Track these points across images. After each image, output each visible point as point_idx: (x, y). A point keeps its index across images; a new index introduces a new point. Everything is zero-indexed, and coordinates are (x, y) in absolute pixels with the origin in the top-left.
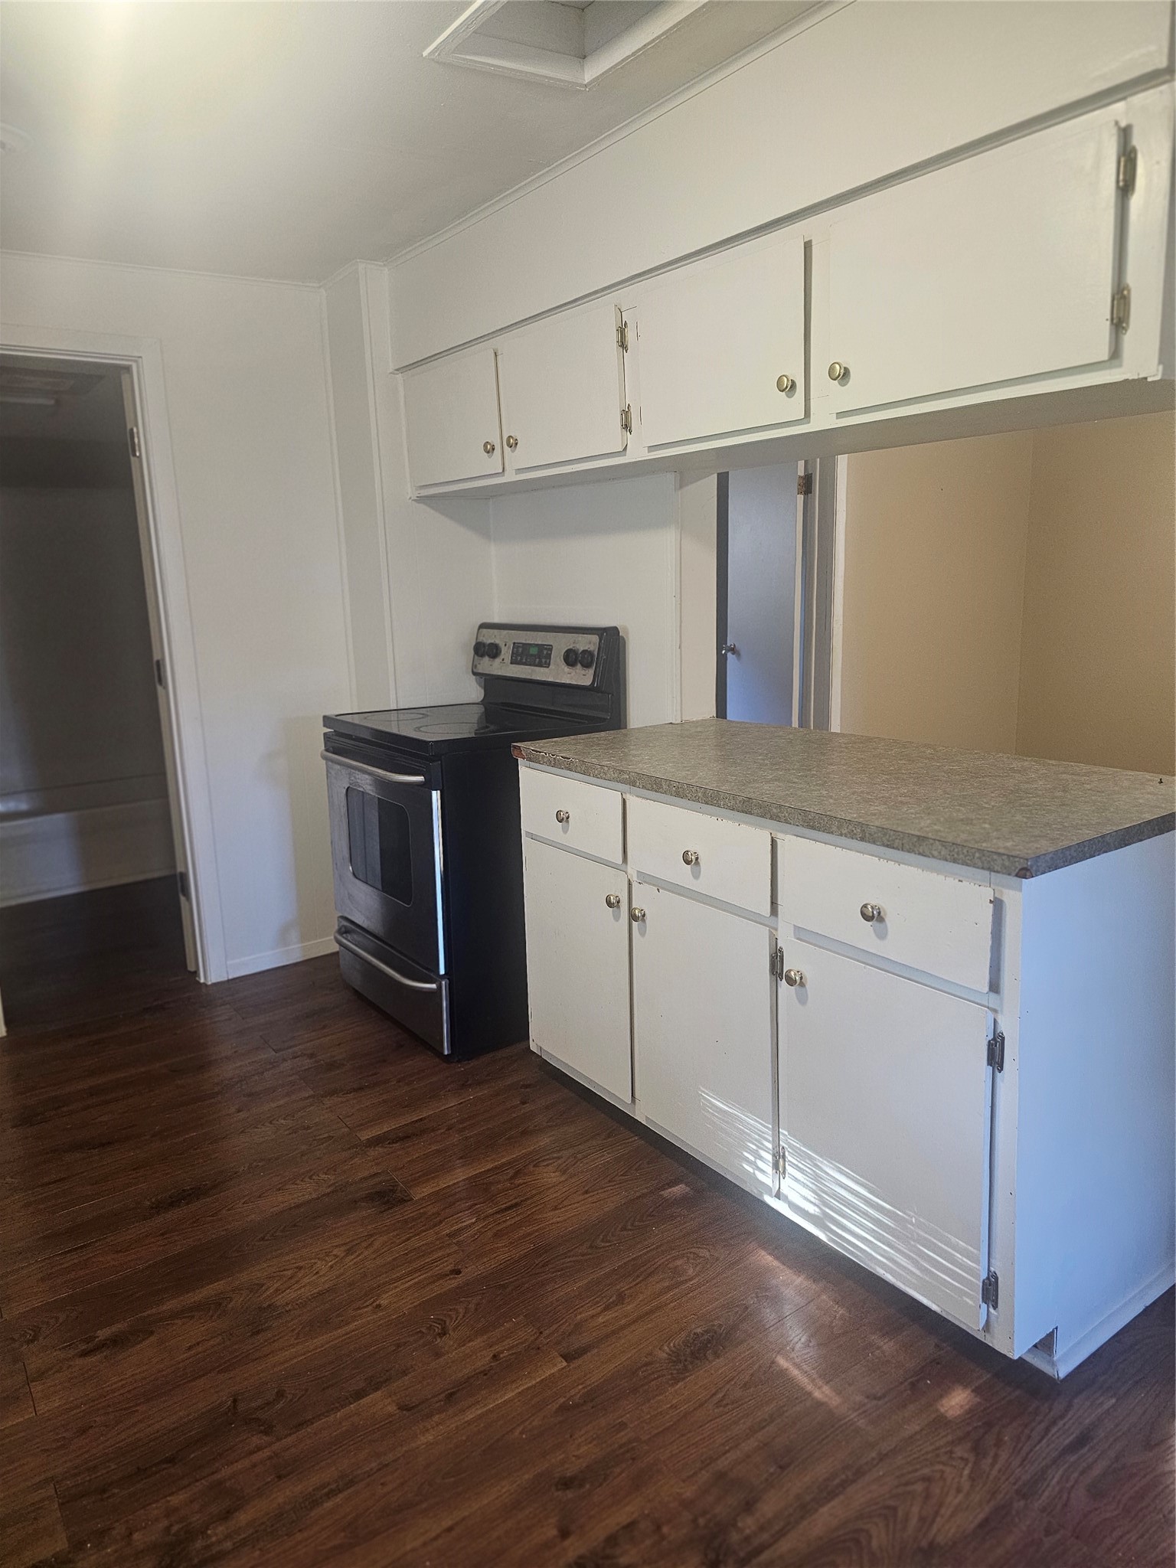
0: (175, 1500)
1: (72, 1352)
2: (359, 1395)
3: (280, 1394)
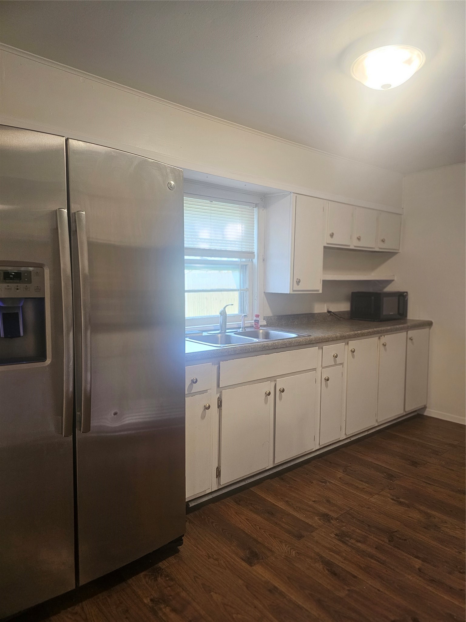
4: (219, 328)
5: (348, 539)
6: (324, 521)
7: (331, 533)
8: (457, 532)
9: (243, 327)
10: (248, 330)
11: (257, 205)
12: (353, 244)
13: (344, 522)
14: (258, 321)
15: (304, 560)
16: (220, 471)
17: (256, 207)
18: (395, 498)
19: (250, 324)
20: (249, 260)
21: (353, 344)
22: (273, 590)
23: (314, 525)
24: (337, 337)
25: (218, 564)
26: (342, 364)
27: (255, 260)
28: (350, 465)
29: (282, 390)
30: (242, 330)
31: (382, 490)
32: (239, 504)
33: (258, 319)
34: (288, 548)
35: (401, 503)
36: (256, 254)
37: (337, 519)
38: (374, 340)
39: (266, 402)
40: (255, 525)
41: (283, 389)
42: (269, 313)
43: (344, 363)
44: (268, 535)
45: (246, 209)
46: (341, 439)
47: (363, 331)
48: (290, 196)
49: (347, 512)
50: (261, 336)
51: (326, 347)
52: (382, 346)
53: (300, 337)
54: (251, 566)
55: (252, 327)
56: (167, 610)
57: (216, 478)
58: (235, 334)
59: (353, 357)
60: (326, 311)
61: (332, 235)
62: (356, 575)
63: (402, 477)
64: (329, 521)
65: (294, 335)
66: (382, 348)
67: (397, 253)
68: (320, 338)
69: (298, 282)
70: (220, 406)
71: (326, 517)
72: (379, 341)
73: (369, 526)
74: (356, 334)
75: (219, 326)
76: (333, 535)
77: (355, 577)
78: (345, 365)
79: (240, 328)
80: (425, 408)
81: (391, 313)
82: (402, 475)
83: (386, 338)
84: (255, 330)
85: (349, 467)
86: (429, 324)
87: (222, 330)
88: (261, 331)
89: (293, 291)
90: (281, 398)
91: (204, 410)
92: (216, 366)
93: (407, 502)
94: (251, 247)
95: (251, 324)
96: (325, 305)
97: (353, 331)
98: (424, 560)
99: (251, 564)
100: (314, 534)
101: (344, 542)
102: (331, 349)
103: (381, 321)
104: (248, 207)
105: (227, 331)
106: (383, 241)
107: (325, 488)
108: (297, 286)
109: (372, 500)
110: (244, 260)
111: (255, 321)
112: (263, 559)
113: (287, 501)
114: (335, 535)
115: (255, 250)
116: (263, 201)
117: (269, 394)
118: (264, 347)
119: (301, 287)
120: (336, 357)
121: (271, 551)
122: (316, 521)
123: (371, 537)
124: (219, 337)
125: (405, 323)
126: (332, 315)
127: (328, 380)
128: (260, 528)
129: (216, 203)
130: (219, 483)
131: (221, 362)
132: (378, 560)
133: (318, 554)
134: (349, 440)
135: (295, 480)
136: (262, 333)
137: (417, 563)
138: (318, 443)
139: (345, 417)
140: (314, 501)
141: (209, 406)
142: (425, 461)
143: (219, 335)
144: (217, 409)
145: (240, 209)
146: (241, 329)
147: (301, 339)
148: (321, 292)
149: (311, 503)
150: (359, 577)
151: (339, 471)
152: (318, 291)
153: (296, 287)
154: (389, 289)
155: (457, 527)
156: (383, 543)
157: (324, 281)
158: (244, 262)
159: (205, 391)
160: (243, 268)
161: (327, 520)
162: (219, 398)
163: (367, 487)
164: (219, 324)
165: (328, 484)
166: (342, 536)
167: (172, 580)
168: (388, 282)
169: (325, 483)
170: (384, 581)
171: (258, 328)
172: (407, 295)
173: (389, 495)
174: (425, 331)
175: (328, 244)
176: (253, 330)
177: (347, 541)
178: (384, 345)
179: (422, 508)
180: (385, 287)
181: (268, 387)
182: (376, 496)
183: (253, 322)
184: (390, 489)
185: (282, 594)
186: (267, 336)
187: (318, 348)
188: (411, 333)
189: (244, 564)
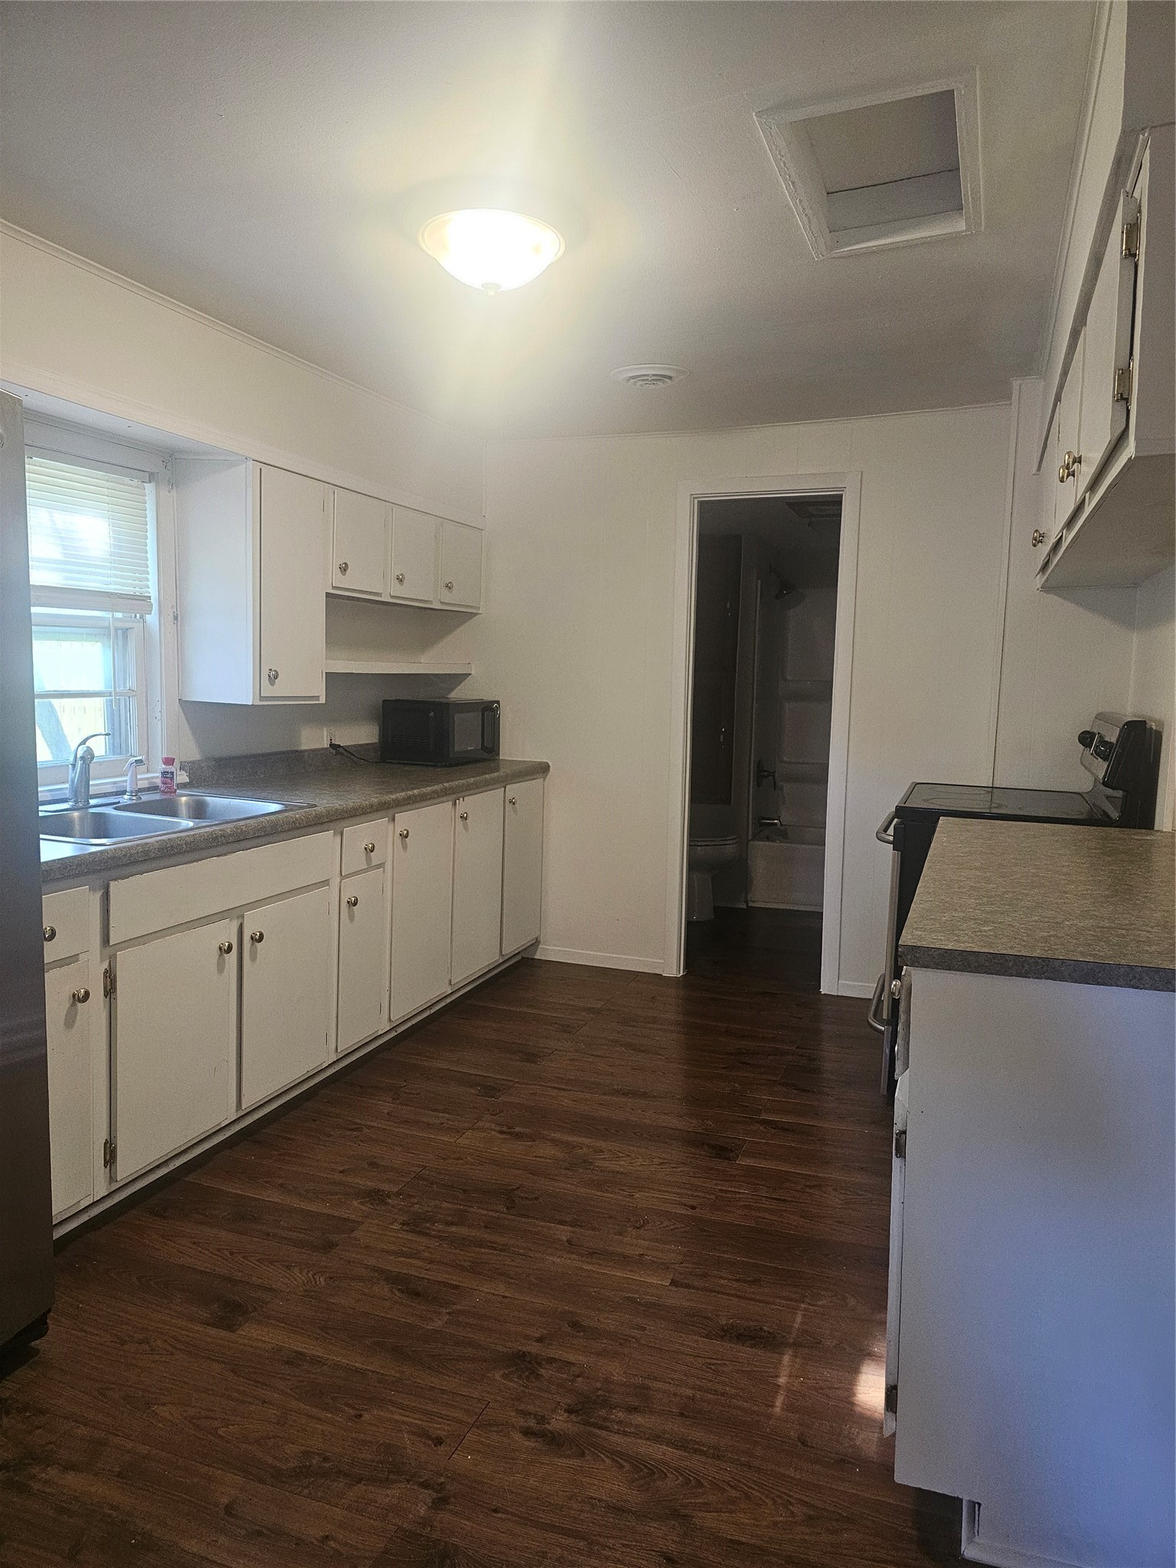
0: (445, 1205)
1: (498, 1128)
2: (562, 1223)
3: (536, 1199)
4: (68, 794)
5: (428, 1225)
6: (372, 1204)
7: (392, 1224)
8: (622, 1163)
9: (132, 792)
10: (145, 798)
11: (152, 477)
12: (388, 591)
13: (414, 1197)
14: (172, 773)
15: (347, 1287)
16: (115, 1147)
17: (150, 482)
18: (505, 1129)
19: (146, 782)
20: (133, 615)
21: (405, 819)
22: (295, 1359)
23: (353, 1217)
24: (372, 806)
25: (148, 1349)
26: (381, 865)
27: (152, 619)
28: (405, 1084)
29: (257, 937)
30: (130, 799)
31: (479, 1119)
32: (165, 1218)
33: (170, 769)
34: (308, 1274)
35: (518, 1136)
36: (154, 601)
37: (398, 1194)
38: (442, 810)
39: (221, 967)
40: (219, 1250)
41: (260, 934)
42: (193, 753)
43: (386, 865)
44: (255, 1262)
45: (125, 485)
46: (380, 1032)
47: (424, 789)
48: (244, 465)
49: (417, 1176)
50: (184, 810)
51: (350, 830)
52: (459, 820)
53: (291, 810)
54: (234, 1332)
55: (153, 788)
56: (53, 1472)
57: (103, 1168)
58: (115, 809)
59: (405, 847)
60: (326, 745)
61: (344, 569)
62: (458, 1283)
63: (511, 1087)
64: (383, 1202)
65: (274, 807)
66: (459, 822)
67: (476, 614)
68: (337, 809)
69: (273, 678)
70: (110, 991)
71: (375, 1196)
72: (453, 810)
73: (465, 1191)
74: (409, 797)
75: (67, 791)
76: (396, 1226)
77: (456, 1287)
78: (388, 867)
79: (124, 792)
80: (536, 943)
81: (469, 748)
82: (510, 1084)
83: (468, 803)
84: (165, 797)
85: (403, 1089)
86: (543, 769)
87: (76, 802)
88: (184, 799)
89: (262, 698)
90: (253, 958)
91: (73, 1005)
92: (99, 894)
93: (527, 1131)
94: (137, 582)
95: (149, 783)
96: (325, 729)
97: (403, 790)
98: (573, 1224)
99: (230, 1328)
100: (356, 1234)
101: (420, 1233)
102: (360, 833)
103: (451, 766)
104: (127, 480)
105: (92, 802)
106: (449, 586)
107: (361, 1141)
108: (271, 687)
109: (463, 1141)
110: (119, 615)
111: (164, 773)
112: (255, 1310)
113: (281, 1185)
114: (401, 1224)
115: (153, 592)
116: (168, 467)
117: (230, 948)
118: (216, 837)
119: (282, 689)
120: (372, 851)
121: (271, 1289)
122: (355, 1209)
123: (471, 1209)
124: (77, 821)
125: (497, 770)
126: (342, 754)
127: (355, 904)
128: (232, 1254)
129: (42, 462)
130: (112, 1179)
131: (112, 883)
132: (493, 1247)
133: (374, 1269)
134: (394, 1034)
135: (290, 1139)
136: (187, 803)
137: (564, 1233)
138: (334, 1046)
139: (388, 983)
140: (342, 1172)
141: (87, 994)
142: (548, 1048)
143: (76, 814)
144: (102, 1001)
145: (108, 484)
146: (126, 797)
147: (297, 815)
148: (323, 700)
149: (337, 1176)
150: (463, 1285)
151: (385, 1101)
152: (317, 698)
153: (268, 691)
154: (458, 694)
155: (621, 1155)
156: (497, 1215)
157: (330, 676)
158: (118, 620)
159: (73, 959)
160: (122, 635)
161: (377, 1202)
162: (106, 972)
163: (448, 1119)
164: (67, 786)
165: (366, 1130)
166: (415, 1224)
167: (42, 1412)
168: (459, 679)
169: (359, 1129)
170: (511, 1278)
171: (172, 792)
172: (498, 708)
173: (493, 1126)
174: (535, 784)
175: (334, 588)
176: (157, 797)
177: (428, 1228)
178: (464, 818)
179: (557, 1136)
180: (452, 690)
181: (226, 933)
182: (469, 1133)
183: (158, 777)
184: (492, 1115)
185: (315, 1361)
186: (199, 811)
187: (334, 832)
188: (513, 790)
189: (213, 1331)
